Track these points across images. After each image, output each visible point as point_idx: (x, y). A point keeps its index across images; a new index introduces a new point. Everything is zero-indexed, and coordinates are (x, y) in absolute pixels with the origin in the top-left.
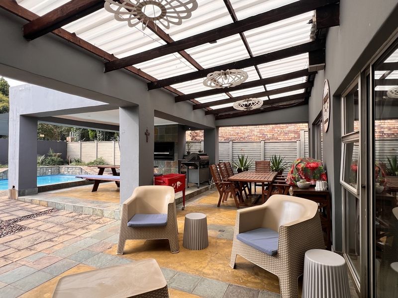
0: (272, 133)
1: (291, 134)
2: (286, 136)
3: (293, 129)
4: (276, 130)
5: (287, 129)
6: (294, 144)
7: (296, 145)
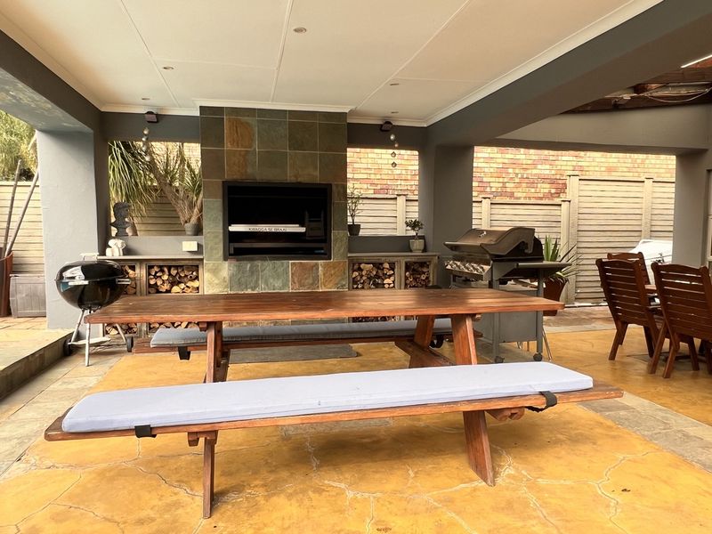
0: (501, 180)
1: (544, 185)
2: (533, 190)
3: (547, 172)
4: (510, 171)
5: (535, 172)
6: (554, 211)
7: (558, 213)
